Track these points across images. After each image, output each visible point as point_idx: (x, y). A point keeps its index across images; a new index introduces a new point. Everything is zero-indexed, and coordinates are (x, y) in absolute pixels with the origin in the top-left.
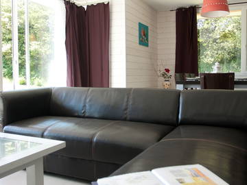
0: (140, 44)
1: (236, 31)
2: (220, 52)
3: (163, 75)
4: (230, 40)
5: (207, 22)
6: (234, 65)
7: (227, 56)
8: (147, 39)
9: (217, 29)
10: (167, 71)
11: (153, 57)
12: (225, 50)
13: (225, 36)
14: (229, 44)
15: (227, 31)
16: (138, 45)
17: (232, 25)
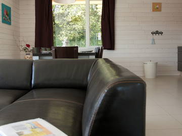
0: (3, 22)
1: (83, 16)
2: (72, 32)
3: (25, 50)
4: (80, 23)
5: (62, 8)
6: (83, 42)
7: (77, 35)
8: (10, 19)
9: (70, 14)
10: (28, 46)
11: (16, 34)
12: (76, 30)
13: (76, 20)
14: (78, 26)
15: (77, 16)
16: (1, 23)
17: (81, 12)
